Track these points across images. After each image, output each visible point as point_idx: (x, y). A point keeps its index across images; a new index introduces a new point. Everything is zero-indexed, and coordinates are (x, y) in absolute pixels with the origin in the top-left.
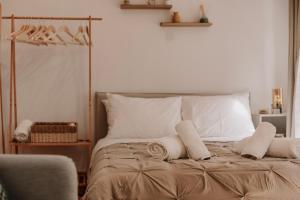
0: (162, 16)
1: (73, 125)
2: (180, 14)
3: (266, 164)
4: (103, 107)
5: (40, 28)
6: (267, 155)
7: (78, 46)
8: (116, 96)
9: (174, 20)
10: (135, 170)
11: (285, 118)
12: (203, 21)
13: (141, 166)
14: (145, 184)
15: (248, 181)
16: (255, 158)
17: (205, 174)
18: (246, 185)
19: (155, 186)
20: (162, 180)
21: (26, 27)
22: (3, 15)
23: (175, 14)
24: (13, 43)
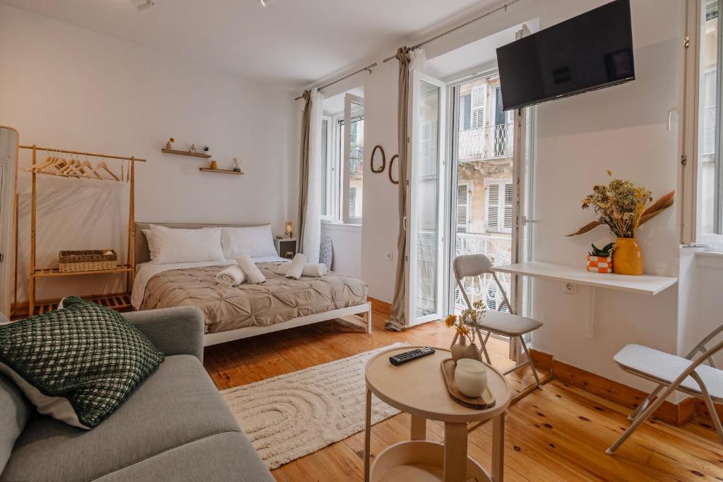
0: (201, 162)
1: (109, 253)
2: (217, 163)
3: (306, 282)
4: (144, 236)
5: (73, 163)
6: (302, 276)
7: (114, 182)
8: (160, 227)
9: (212, 167)
10: (218, 299)
11: (295, 242)
12: (236, 170)
13: (221, 295)
14: (227, 308)
15: (298, 296)
16: (296, 279)
17: (271, 296)
18: (298, 299)
19: (235, 309)
20: (240, 304)
21: (54, 160)
22: (21, 144)
23: (213, 162)
24: (34, 174)
